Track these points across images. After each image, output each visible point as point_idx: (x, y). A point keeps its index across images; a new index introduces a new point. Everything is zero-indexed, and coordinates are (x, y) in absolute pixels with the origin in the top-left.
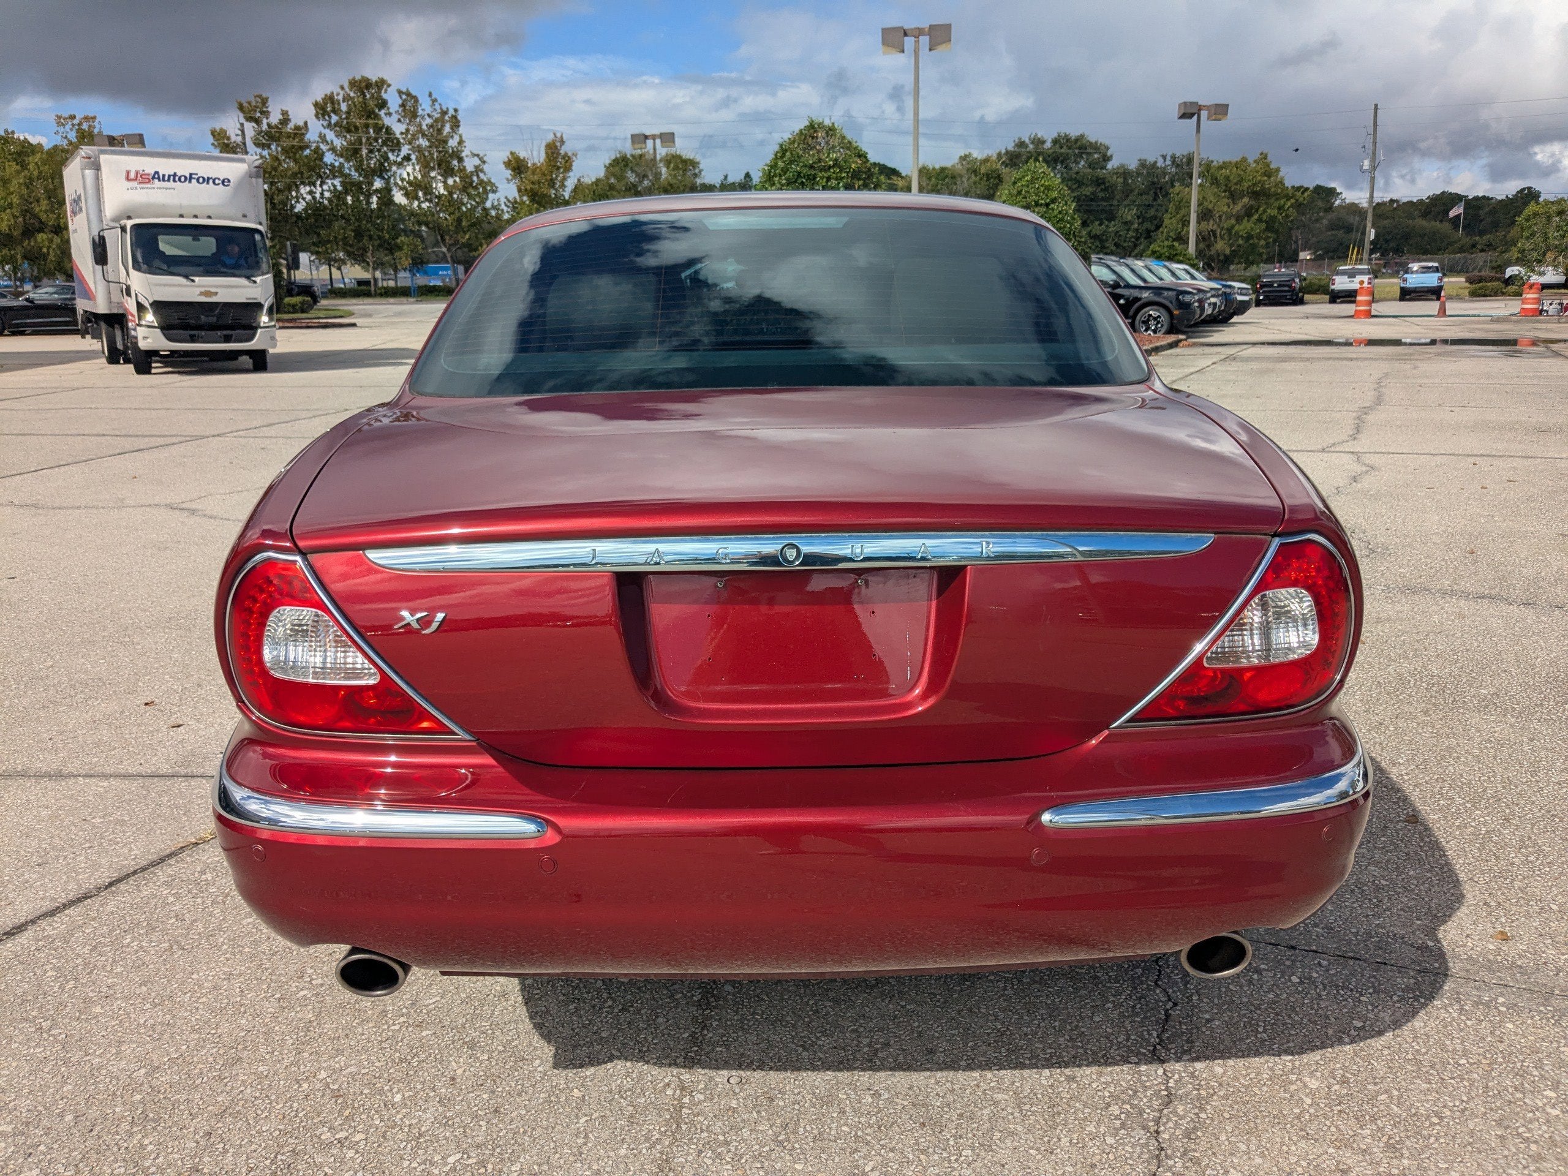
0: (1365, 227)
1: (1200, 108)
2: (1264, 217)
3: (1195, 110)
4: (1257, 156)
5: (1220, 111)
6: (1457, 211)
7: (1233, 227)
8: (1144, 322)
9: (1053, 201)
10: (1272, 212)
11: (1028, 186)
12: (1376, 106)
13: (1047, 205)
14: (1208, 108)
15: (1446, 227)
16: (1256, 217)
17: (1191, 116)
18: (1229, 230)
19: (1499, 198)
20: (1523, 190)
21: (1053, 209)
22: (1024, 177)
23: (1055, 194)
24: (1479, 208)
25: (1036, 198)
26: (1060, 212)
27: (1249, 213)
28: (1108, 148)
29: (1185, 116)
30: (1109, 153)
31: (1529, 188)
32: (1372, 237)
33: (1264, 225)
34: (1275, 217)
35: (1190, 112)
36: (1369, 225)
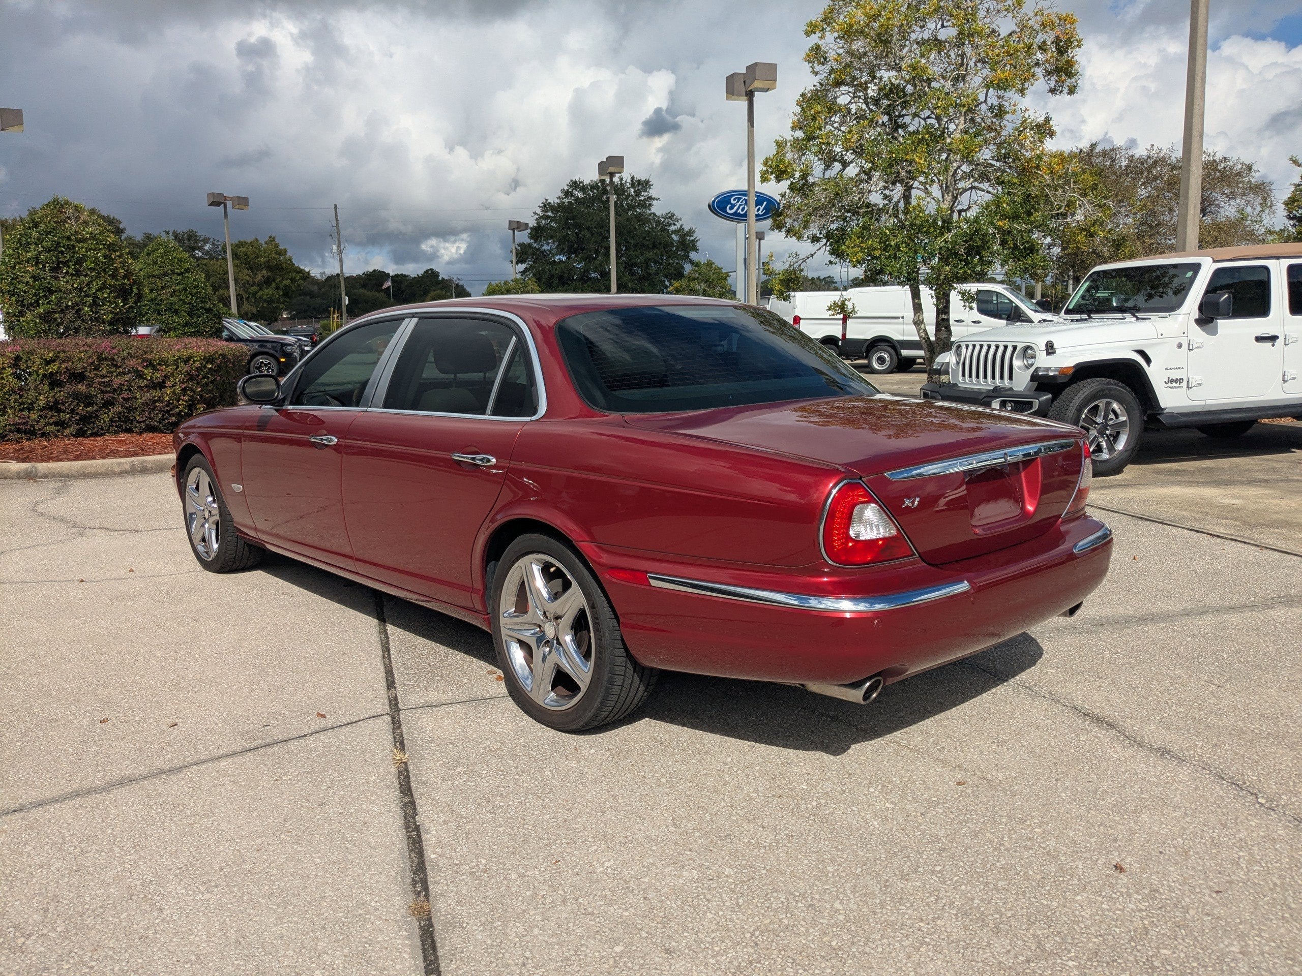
0: (340, 295)
1: (225, 198)
2: (281, 286)
3: (222, 201)
4: (267, 239)
5: (242, 202)
6: (388, 284)
7: (257, 292)
8: (257, 368)
9: (187, 271)
10: (288, 282)
11: (162, 257)
12: (335, 206)
13: (182, 273)
14: (232, 199)
15: (382, 295)
16: (274, 285)
17: (219, 204)
18: (254, 294)
19: (412, 276)
20: (427, 271)
21: (188, 277)
22: (157, 250)
23: (187, 265)
24: (401, 282)
25: (172, 268)
26: (195, 280)
27: (267, 282)
28: (120, 223)
29: (214, 204)
30: (121, 226)
31: (432, 270)
32: (347, 302)
33: (281, 293)
34: (290, 286)
35: (217, 201)
36: (343, 293)
